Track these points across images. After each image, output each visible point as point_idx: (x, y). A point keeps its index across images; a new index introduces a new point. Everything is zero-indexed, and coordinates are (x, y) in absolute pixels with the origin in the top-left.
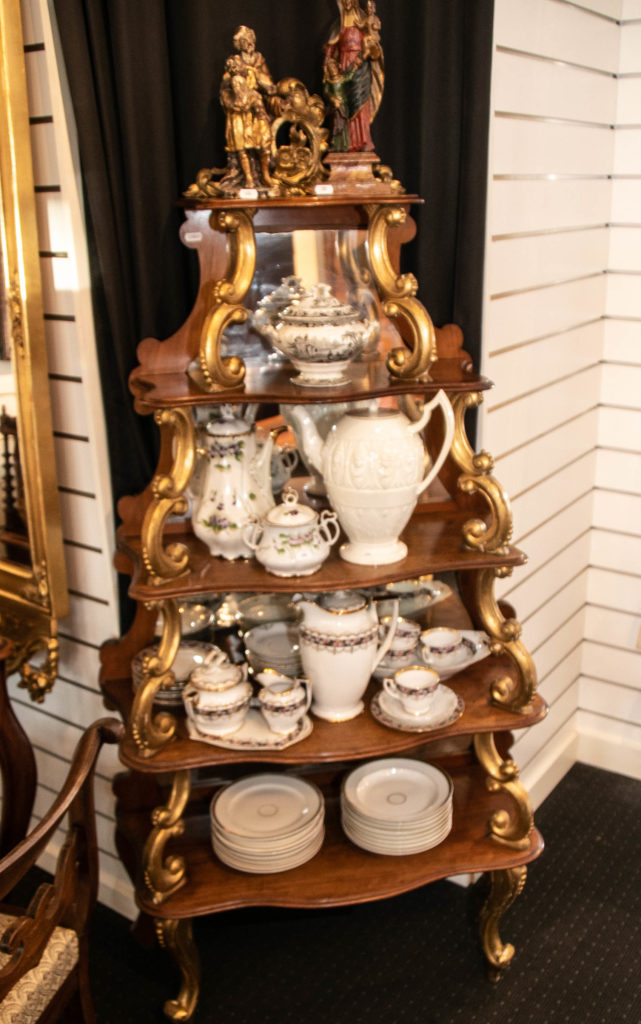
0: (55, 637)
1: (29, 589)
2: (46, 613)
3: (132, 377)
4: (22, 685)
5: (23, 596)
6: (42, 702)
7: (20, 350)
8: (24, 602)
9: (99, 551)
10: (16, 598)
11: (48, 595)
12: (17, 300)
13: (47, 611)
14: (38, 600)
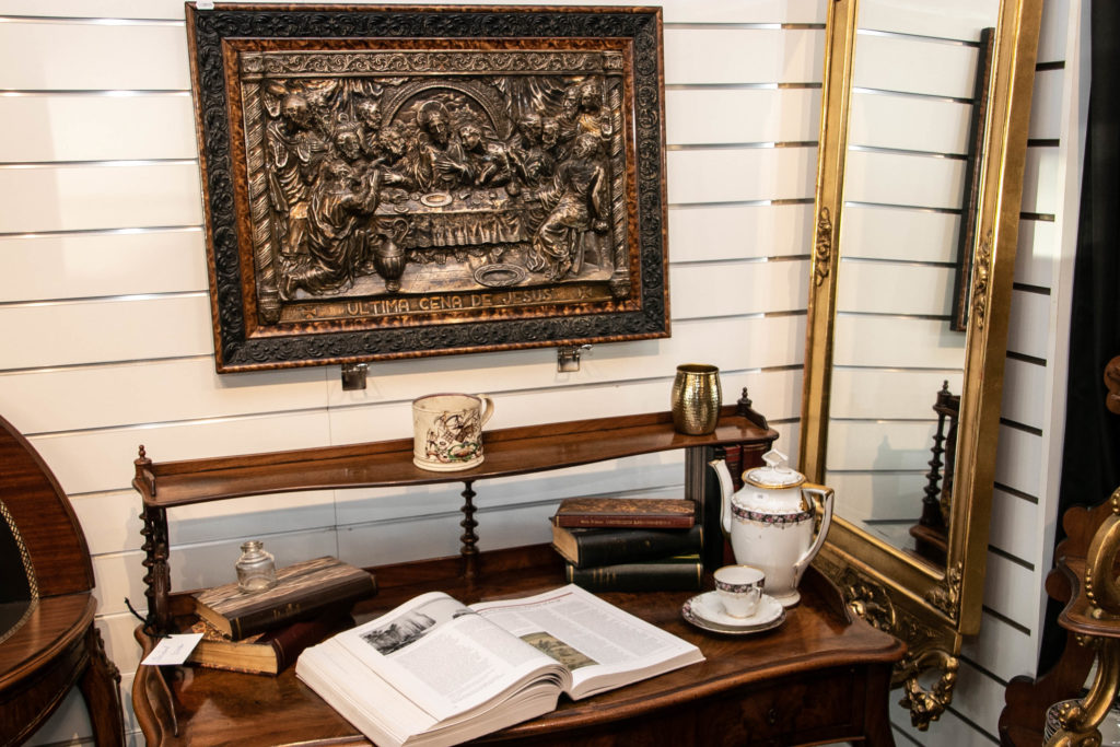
0: (956, 657)
1: (938, 592)
2: (951, 625)
3: (1110, 367)
4: (906, 703)
5: (928, 600)
6: (924, 729)
7: (979, 320)
8: (929, 606)
9: (1031, 567)
10: (920, 600)
11: (959, 604)
12: (986, 264)
13: (954, 622)
14: (944, 608)
